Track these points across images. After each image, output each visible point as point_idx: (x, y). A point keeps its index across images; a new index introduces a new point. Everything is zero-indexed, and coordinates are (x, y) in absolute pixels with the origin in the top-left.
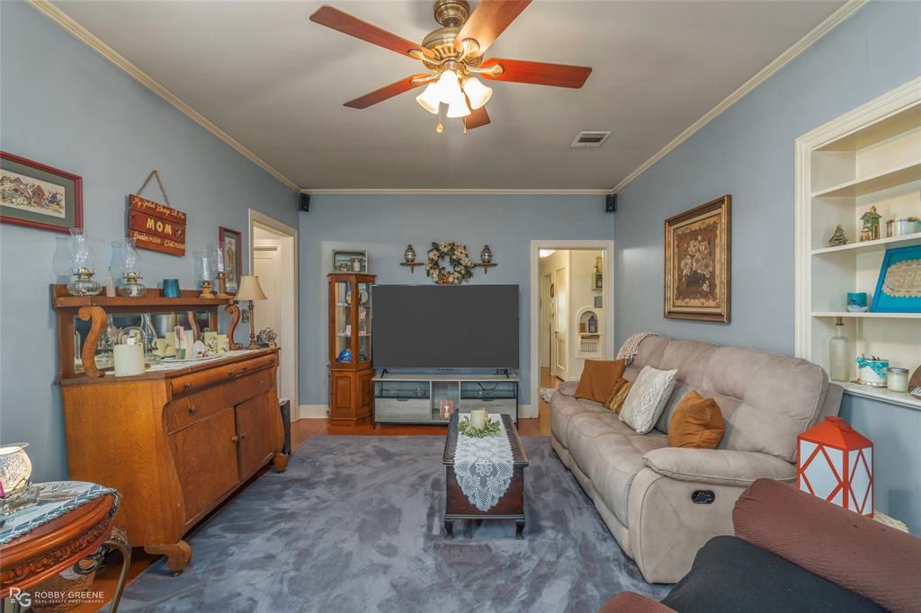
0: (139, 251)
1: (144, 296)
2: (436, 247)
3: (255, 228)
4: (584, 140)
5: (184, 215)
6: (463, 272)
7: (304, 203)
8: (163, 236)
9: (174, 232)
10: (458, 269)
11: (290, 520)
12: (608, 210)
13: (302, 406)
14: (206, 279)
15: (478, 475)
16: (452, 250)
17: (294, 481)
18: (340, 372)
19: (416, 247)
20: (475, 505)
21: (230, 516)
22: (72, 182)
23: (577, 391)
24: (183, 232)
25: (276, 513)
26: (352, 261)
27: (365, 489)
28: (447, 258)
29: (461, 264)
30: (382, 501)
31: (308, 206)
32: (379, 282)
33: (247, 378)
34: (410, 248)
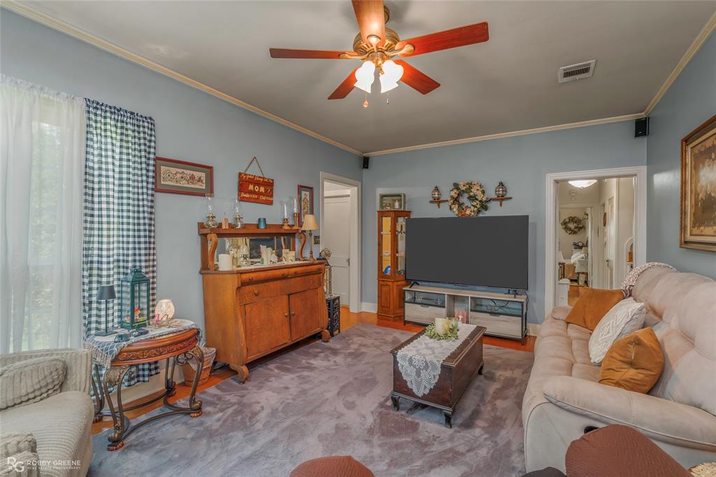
0: (241, 203)
1: (244, 228)
2: (456, 186)
3: (325, 183)
4: (567, 74)
5: (273, 180)
6: (478, 206)
7: (366, 163)
8: (259, 194)
9: (266, 191)
10: (474, 204)
11: (311, 371)
12: (637, 135)
13: (363, 303)
14: (286, 217)
15: (414, 367)
16: (470, 188)
17: (330, 349)
18: (383, 281)
19: (442, 189)
20: (412, 390)
21: (285, 361)
22: (209, 170)
23: (568, 317)
24: (272, 190)
25: (307, 365)
26: (395, 201)
27: (366, 363)
28: (466, 195)
29: (477, 200)
30: (371, 374)
31: (368, 165)
32: (412, 216)
33: (299, 279)
34: (437, 189)
